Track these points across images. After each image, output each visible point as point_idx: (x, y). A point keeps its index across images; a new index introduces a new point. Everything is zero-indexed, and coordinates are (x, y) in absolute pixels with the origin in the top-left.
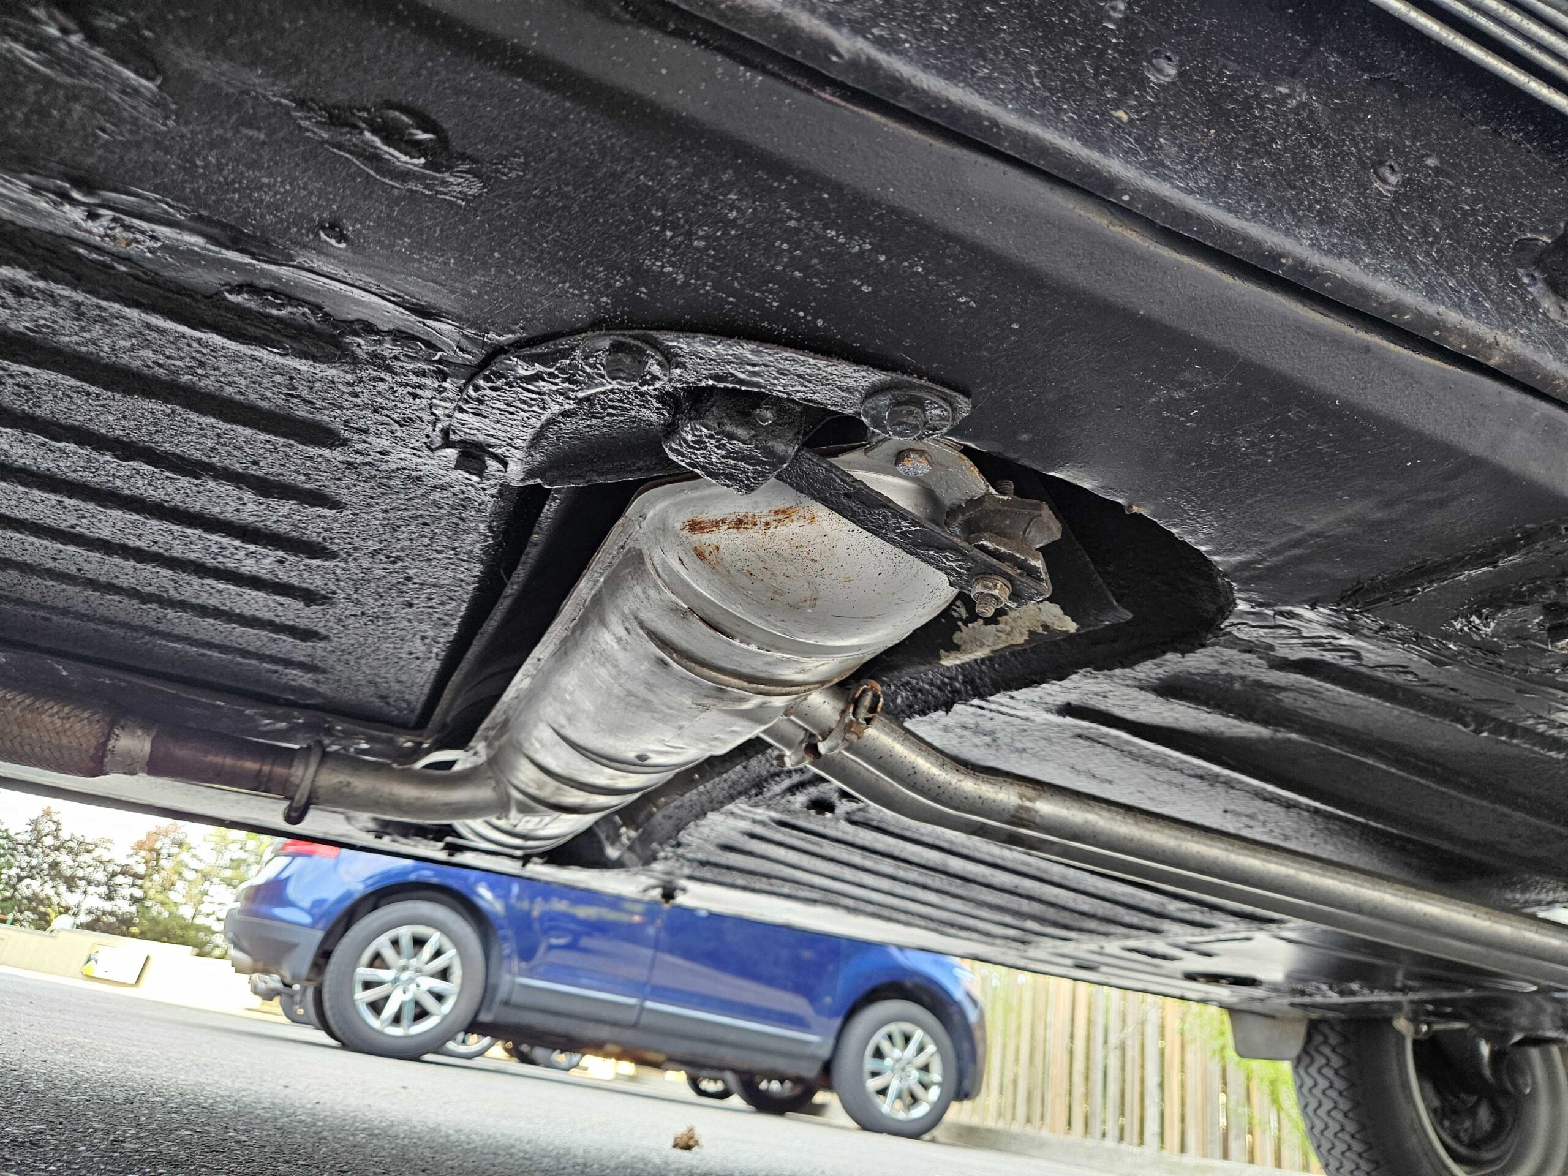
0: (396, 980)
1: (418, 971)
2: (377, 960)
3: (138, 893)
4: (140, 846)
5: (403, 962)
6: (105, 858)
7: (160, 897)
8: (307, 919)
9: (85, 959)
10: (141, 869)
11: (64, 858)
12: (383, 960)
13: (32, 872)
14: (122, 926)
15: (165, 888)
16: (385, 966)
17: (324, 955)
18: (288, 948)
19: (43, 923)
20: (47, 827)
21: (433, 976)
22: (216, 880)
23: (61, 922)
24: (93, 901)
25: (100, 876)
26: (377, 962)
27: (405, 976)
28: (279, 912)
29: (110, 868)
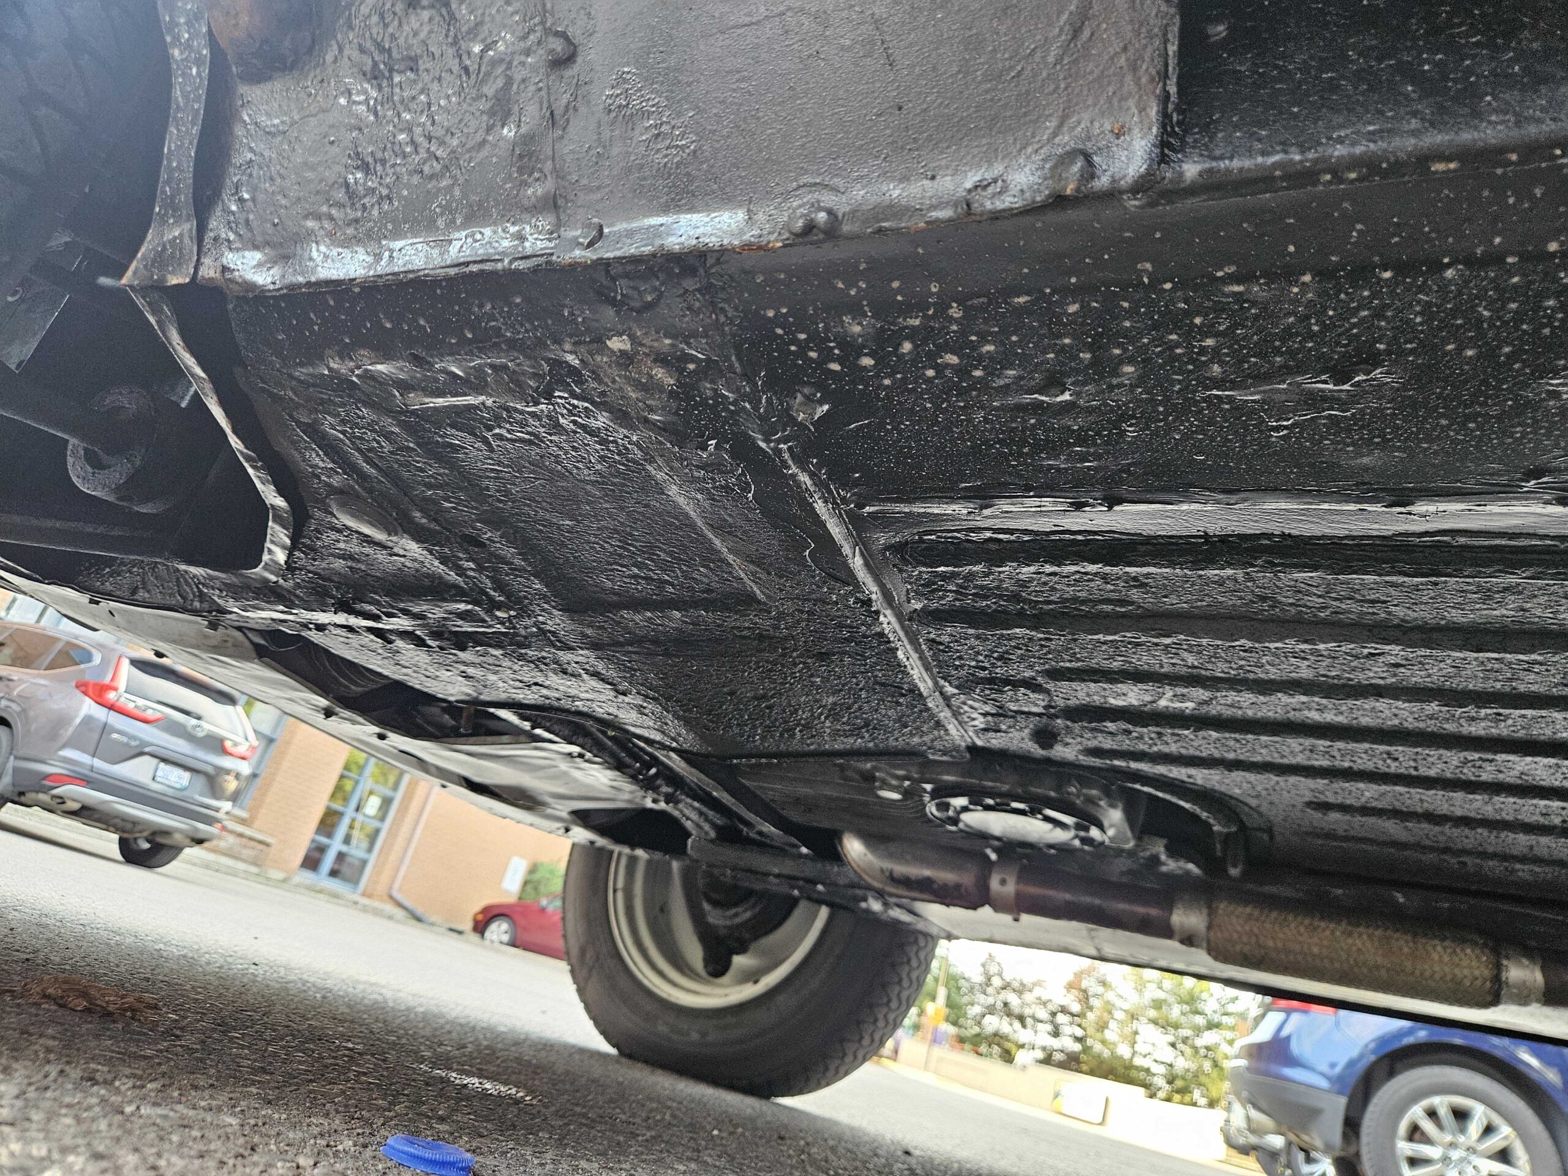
0: (1446, 1159)
1: (1471, 1150)
2: (1415, 1133)
3: (1079, 1033)
4: (1070, 987)
5: (1448, 1138)
6: (1044, 998)
7: (1099, 1035)
8: (1324, 1084)
9: (1052, 1096)
10: (1076, 1008)
11: (1013, 1000)
12: (1423, 1133)
13: (991, 1010)
14: (1071, 1063)
15: (1102, 1027)
16: (1427, 1140)
17: (1352, 1126)
18: (1313, 1113)
19: (1008, 1057)
20: (993, 969)
21: (1490, 1157)
22: (1144, 1020)
23: (1021, 1057)
24: (1042, 1037)
25: (1043, 1014)
26: (1417, 1136)
27: (1455, 1155)
28: (1289, 1072)
29: (1050, 1007)
